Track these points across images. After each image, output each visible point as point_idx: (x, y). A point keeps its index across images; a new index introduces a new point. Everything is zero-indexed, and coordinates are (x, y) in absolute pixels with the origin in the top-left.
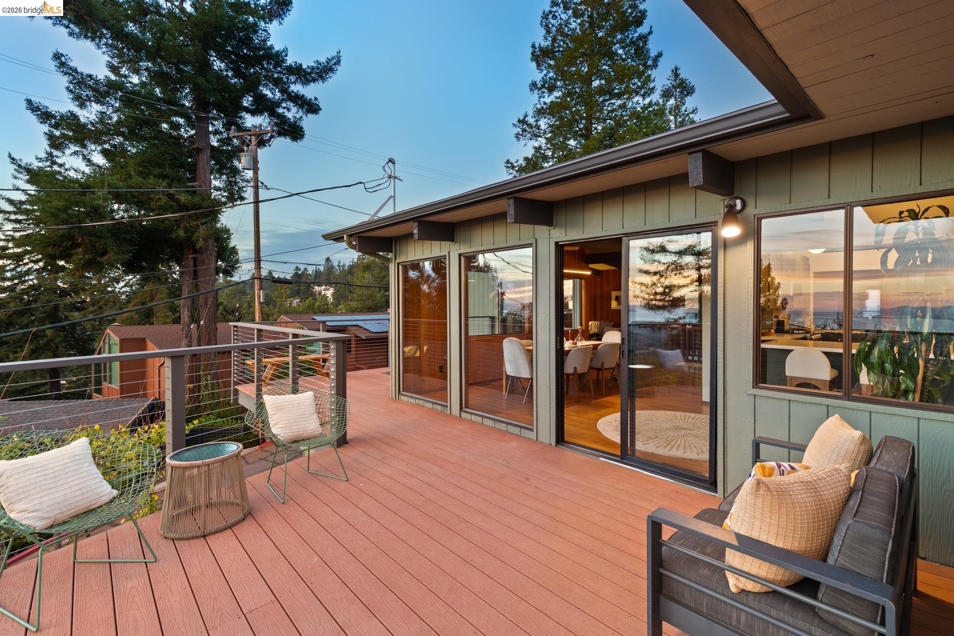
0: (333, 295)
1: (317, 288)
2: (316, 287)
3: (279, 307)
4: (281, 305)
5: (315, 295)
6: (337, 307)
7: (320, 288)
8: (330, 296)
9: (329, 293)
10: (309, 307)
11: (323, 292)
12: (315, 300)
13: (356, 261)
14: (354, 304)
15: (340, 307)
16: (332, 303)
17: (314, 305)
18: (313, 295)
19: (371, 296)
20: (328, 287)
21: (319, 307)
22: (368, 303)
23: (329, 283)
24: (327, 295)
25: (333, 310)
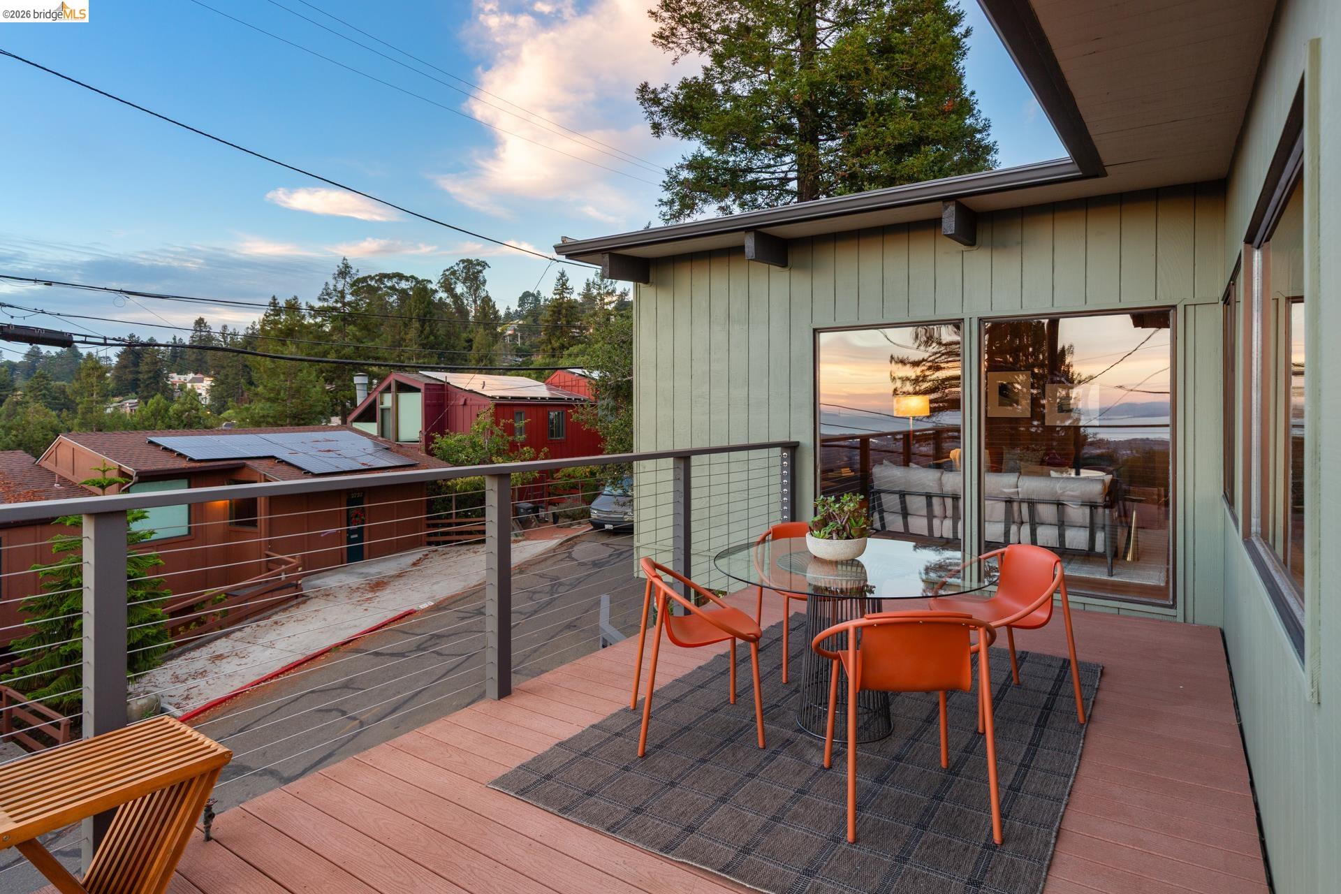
0: (211, 390)
1: (176, 378)
2: (175, 375)
3: (83, 414)
4: (90, 410)
5: (173, 391)
6: (220, 413)
7: (182, 377)
8: (204, 393)
9: (203, 387)
10: (156, 414)
11: (189, 386)
12: (171, 399)
13: (258, 327)
14: (258, 408)
15: (225, 414)
16: (208, 407)
17: (167, 410)
18: (168, 392)
19: (298, 391)
20: (199, 376)
21: (179, 415)
22: (292, 405)
23: (200, 369)
24: (199, 391)
25: (211, 421)
